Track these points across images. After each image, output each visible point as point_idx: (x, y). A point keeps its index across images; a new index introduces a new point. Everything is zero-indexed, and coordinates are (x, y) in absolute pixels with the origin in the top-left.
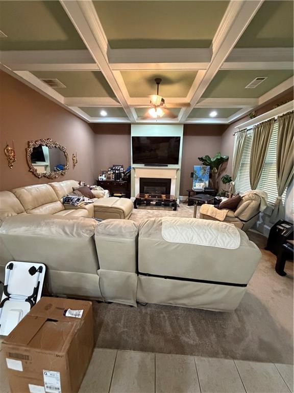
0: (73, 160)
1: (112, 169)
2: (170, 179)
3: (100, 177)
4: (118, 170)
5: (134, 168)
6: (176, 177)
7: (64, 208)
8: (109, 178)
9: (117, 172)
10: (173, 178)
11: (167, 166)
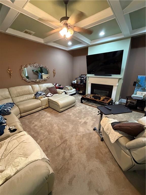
0: (54, 73)
1: (80, 77)
2: (113, 86)
3: (73, 81)
4: (83, 77)
5: (88, 77)
6: (117, 85)
7: (35, 98)
8: (77, 82)
9: (82, 79)
10: (115, 85)
11: (111, 76)
